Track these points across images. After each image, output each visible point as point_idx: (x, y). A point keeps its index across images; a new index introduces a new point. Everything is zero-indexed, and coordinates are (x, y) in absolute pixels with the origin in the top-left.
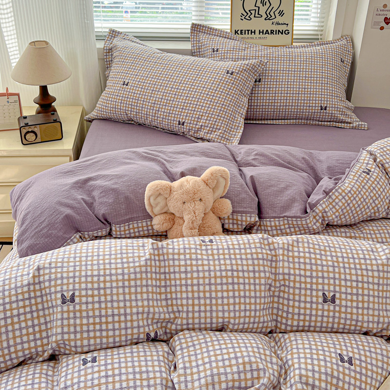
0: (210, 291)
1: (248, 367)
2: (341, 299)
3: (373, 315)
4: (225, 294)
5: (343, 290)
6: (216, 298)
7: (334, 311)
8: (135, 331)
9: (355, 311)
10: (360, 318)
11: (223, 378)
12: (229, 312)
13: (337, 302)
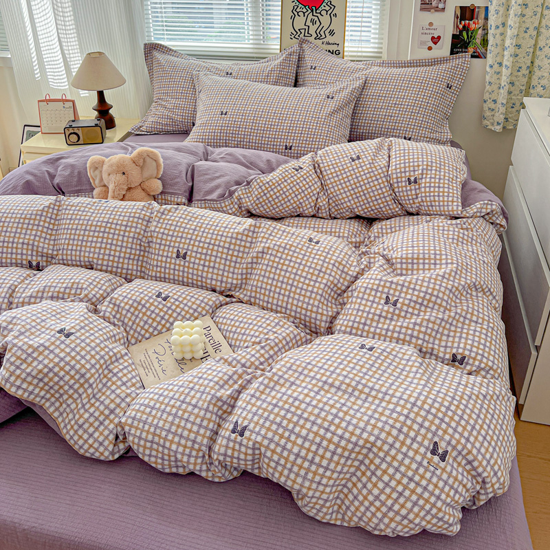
0: (84, 235)
1: (75, 286)
2: (191, 256)
3: (217, 274)
4: (95, 239)
5: (195, 249)
6: (87, 242)
7: (184, 266)
8: (19, 257)
9: (201, 268)
10: (205, 274)
11: (52, 289)
12: (94, 253)
13: (188, 258)
